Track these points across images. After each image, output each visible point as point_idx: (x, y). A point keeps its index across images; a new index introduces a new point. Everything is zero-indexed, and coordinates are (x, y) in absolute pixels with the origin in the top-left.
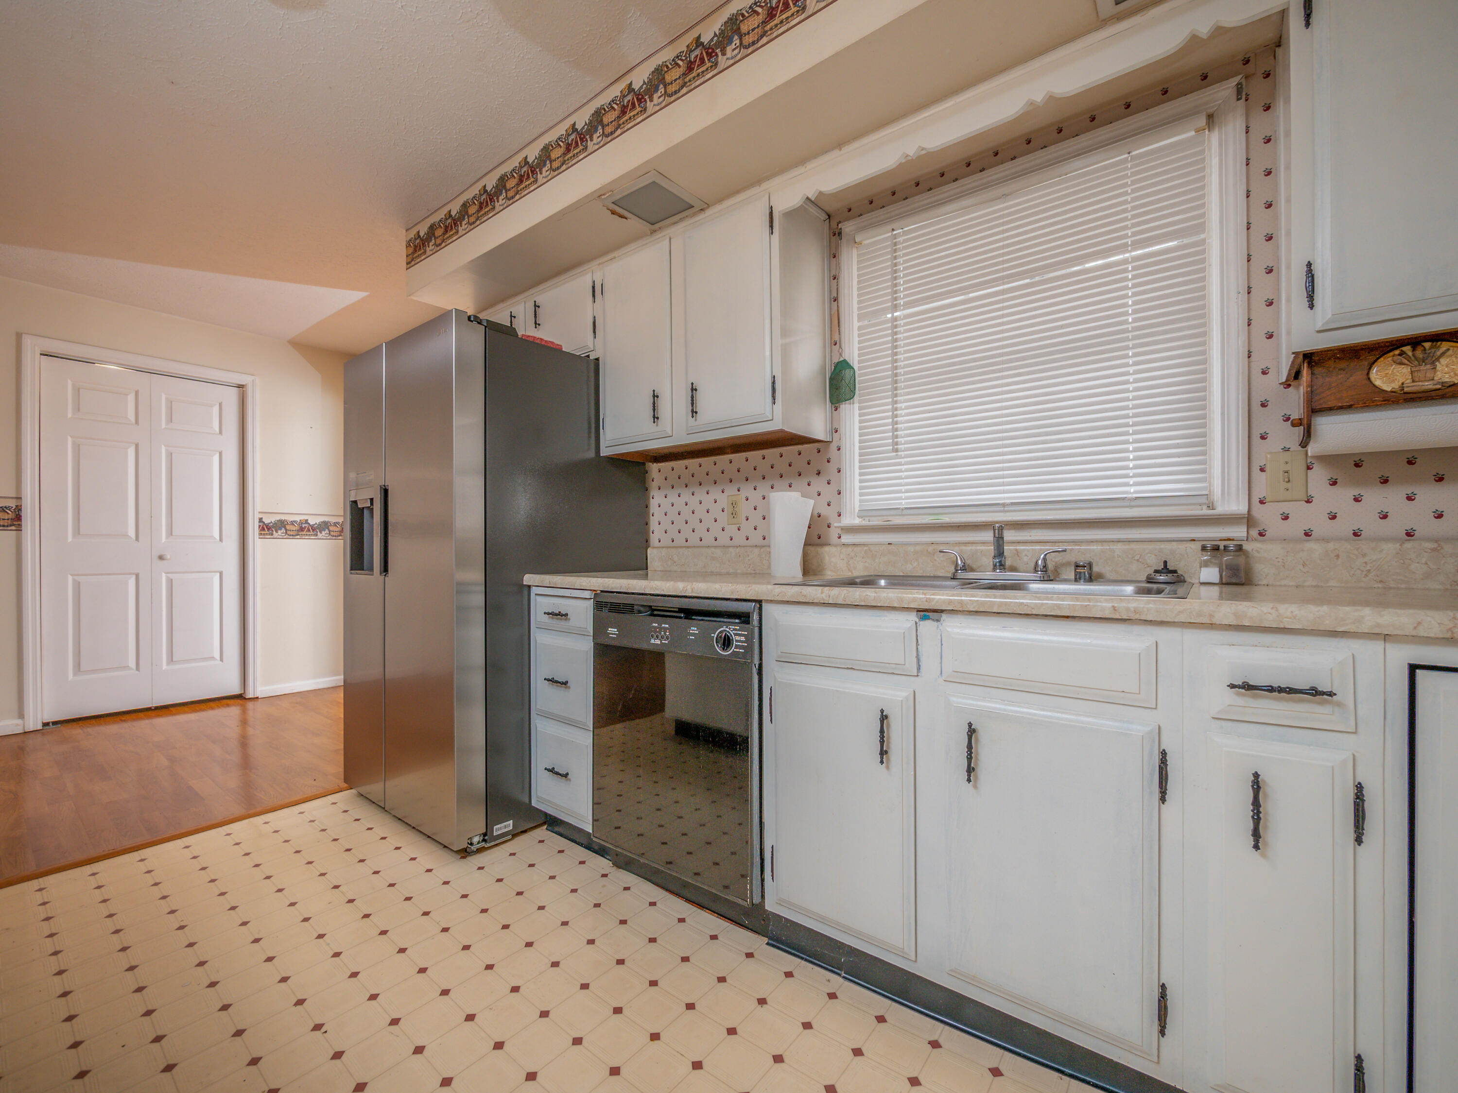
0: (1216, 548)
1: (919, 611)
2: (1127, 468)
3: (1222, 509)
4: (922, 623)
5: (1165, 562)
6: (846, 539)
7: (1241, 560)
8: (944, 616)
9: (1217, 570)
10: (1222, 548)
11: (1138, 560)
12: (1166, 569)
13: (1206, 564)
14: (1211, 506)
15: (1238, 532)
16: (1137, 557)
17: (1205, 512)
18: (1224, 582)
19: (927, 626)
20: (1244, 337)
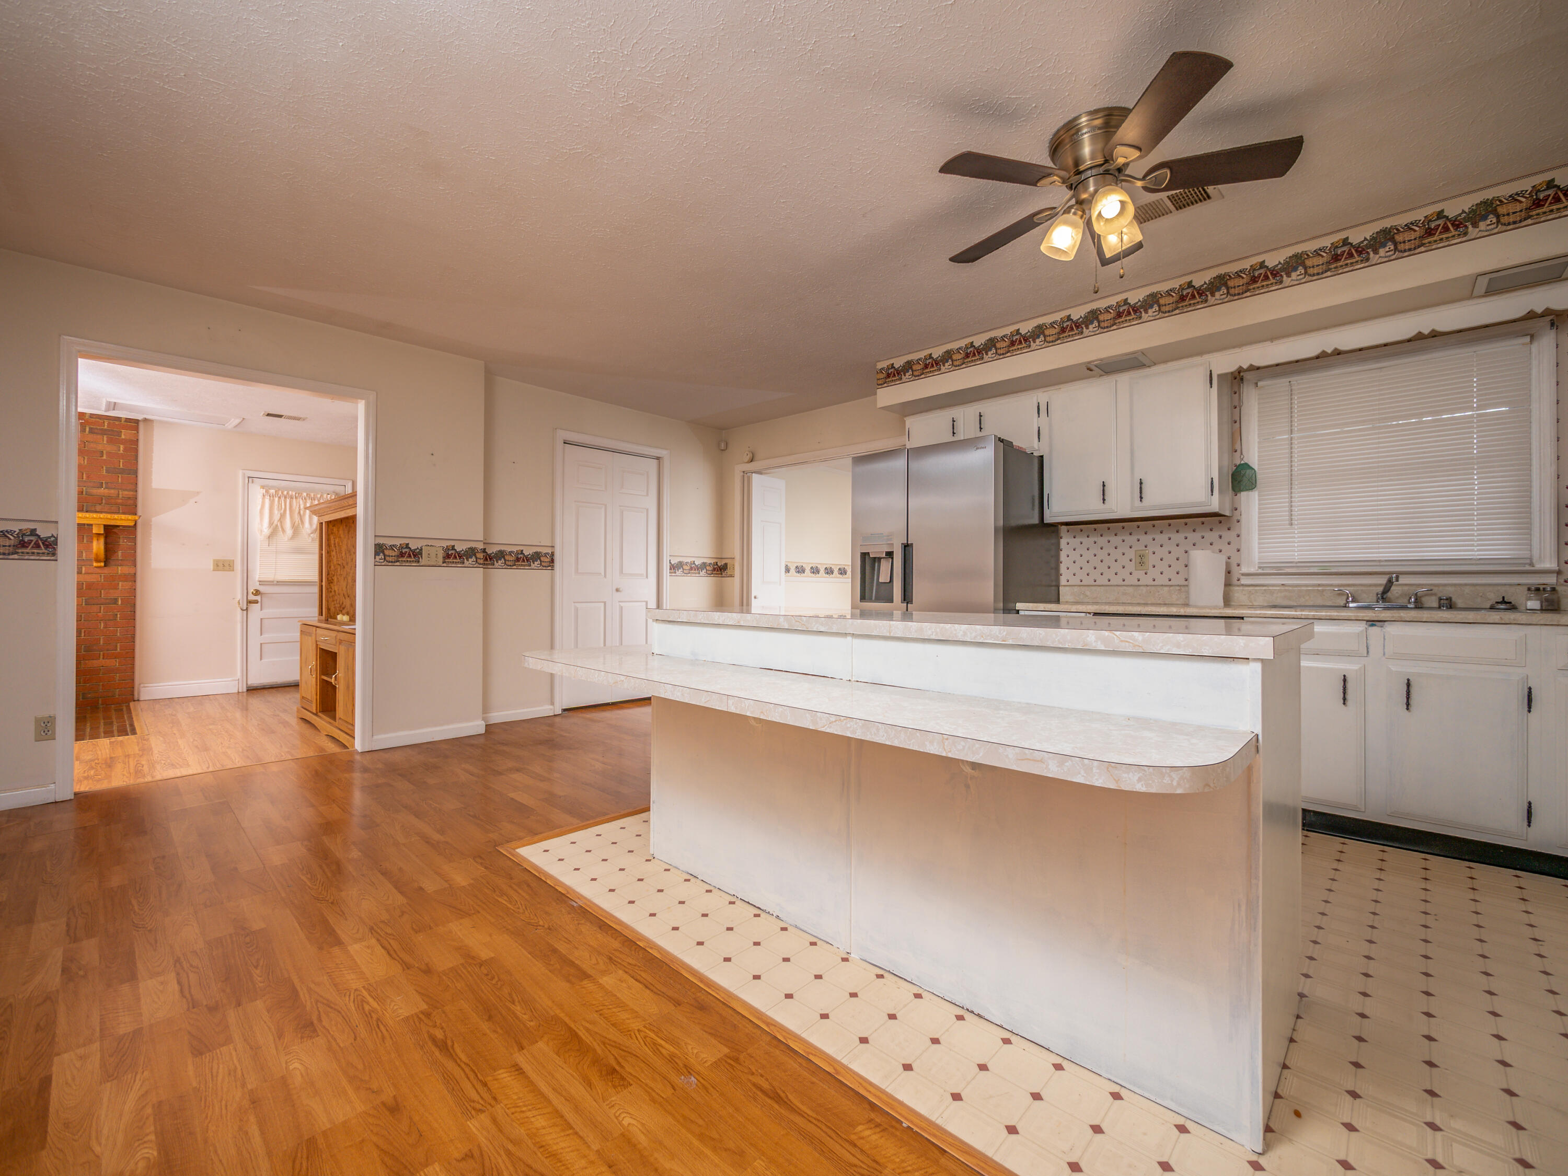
0: (1538, 589)
1: (1368, 621)
2: (1473, 540)
3: (1539, 566)
4: (1370, 628)
5: (1503, 598)
6: (1244, 581)
7: (1554, 597)
8: (1386, 623)
9: (1539, 602)
10: (1541, 589)
11: (1481, 596)
12: (1504, 602)
13: (1529, 599)
14: (1532, 564)
15: (1551, 580)
16: (1481, 594)
17: (1528, 568)
18: (1544, 608)
19: (1375, 631)
20: (1554, 467)
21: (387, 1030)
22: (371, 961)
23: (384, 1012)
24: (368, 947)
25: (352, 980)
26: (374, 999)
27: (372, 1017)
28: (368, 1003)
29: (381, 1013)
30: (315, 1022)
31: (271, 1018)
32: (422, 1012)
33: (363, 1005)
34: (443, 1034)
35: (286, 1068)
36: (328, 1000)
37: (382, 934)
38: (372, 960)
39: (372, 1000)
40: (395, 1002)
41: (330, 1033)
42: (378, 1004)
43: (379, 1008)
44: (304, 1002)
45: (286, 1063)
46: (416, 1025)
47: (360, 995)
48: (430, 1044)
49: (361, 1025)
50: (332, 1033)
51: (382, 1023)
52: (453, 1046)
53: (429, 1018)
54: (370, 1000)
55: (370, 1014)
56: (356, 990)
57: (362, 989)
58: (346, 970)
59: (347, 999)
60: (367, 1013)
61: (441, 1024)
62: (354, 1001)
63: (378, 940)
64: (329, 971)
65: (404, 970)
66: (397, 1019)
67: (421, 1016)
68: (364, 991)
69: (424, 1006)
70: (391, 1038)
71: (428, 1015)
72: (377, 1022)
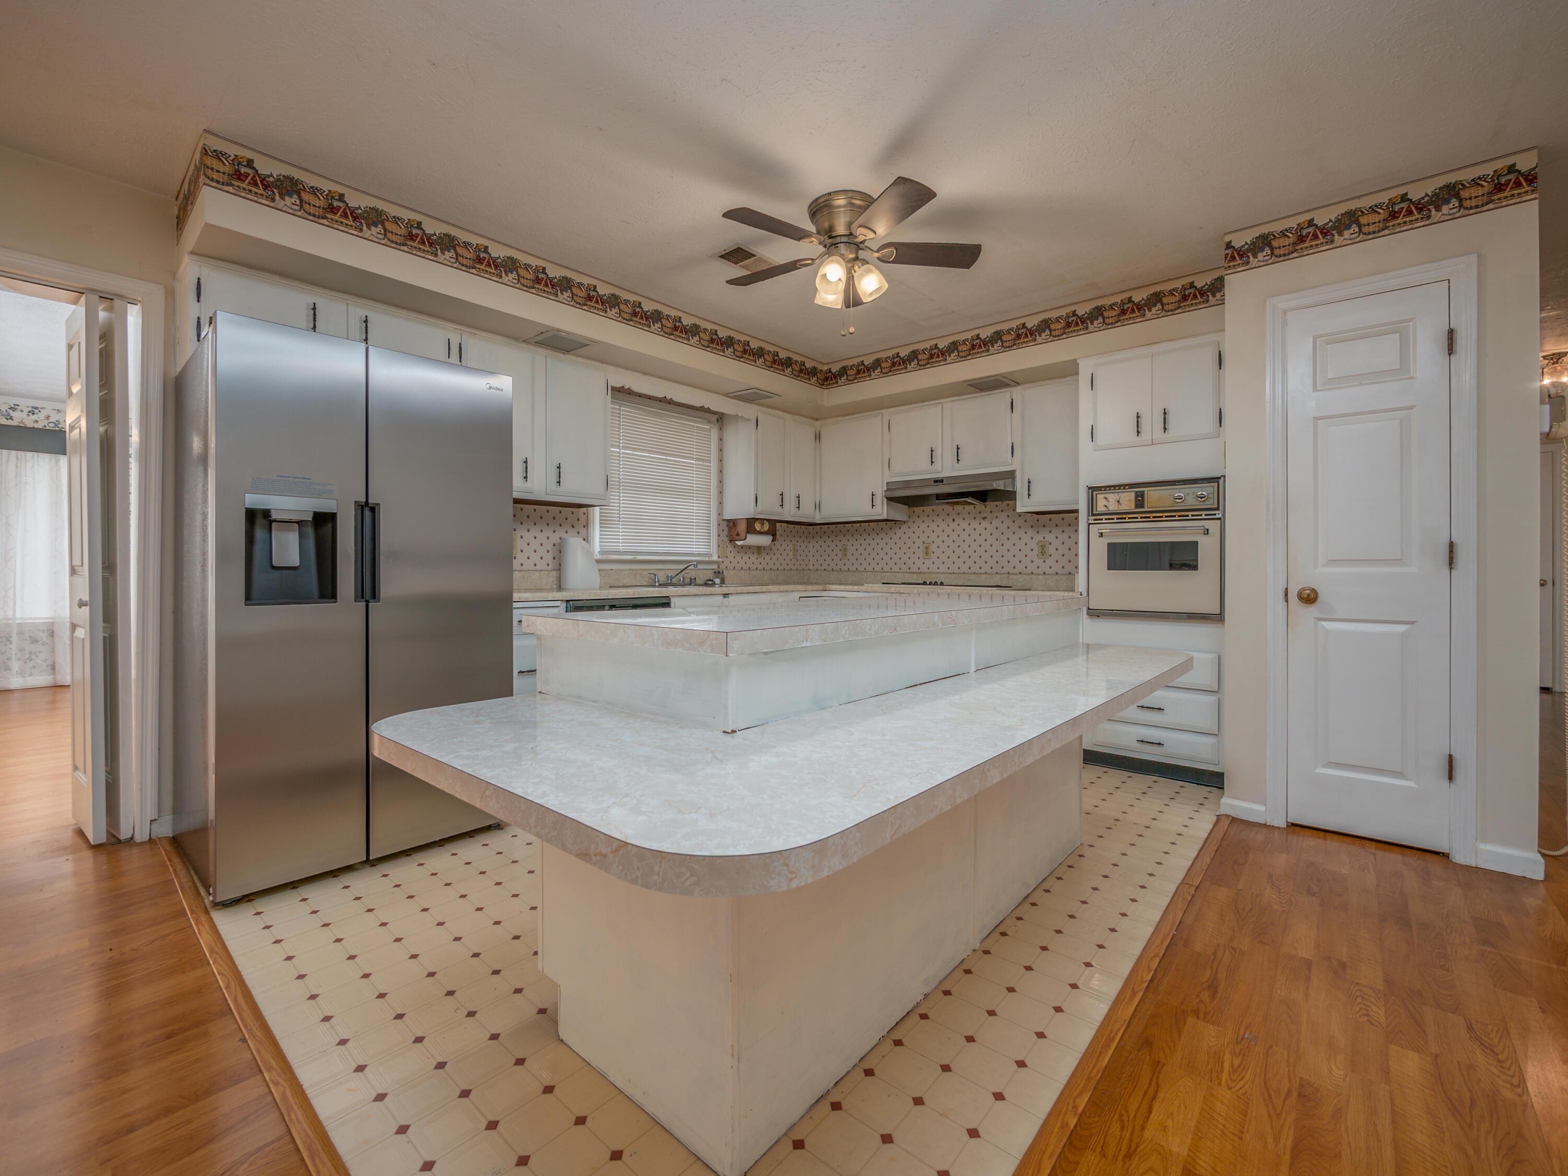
21: (1239, 1030)
22: (1182, 1106)
23: (1226, 1045)
24: (1165, 1129)
25: (1222, 1103)
26: (1222, 1063)
27: (1241, 1050)
28: (1232, 1065)
29: (1230, 1046)
30: (1295, 1094)
31: (1340, 1143)
32: (1198, 1017)
33: (1239, 1067)
34: (1203, 993)
35: (1347, 1076)
36: (1267, 1106)
37: (1128, 1136)
38: (1179, 1107)
39: (1224, 1065)
40: (1208, 1044)
41: (1289, 1071)
42: (1224, 1055)
43: (1227, 1052)
44: (1293, 1128)
45: (1344, 1080)
46: (1214, 1014)
47: (1230, 1079)
48: (1219, 996)
49: (1256, 1051)
50: (1287, 1070)
51: (1237, 1038)
52: (1208, 981)
53: (1198, 1009)
54: (1226, 1066)
55: (1240, 1052)
56: (1230, 1088)
57: (1223, 1083)
58: (1218, 1121)
59: (1247, 1086)
60: (1241, 1057)
61: (1195, 999)
62: (1242, 1078)
63: (1143, 1128)
64: (1237, 1139)
65: (1164, 1065)
66: (1221, 1029)
67: (1202, 1015)
68: (1224, 1081)
69: (1190, 1020)
70: (1242, 1021)
71: (1196, 1013)
72: (1240, 1042)
